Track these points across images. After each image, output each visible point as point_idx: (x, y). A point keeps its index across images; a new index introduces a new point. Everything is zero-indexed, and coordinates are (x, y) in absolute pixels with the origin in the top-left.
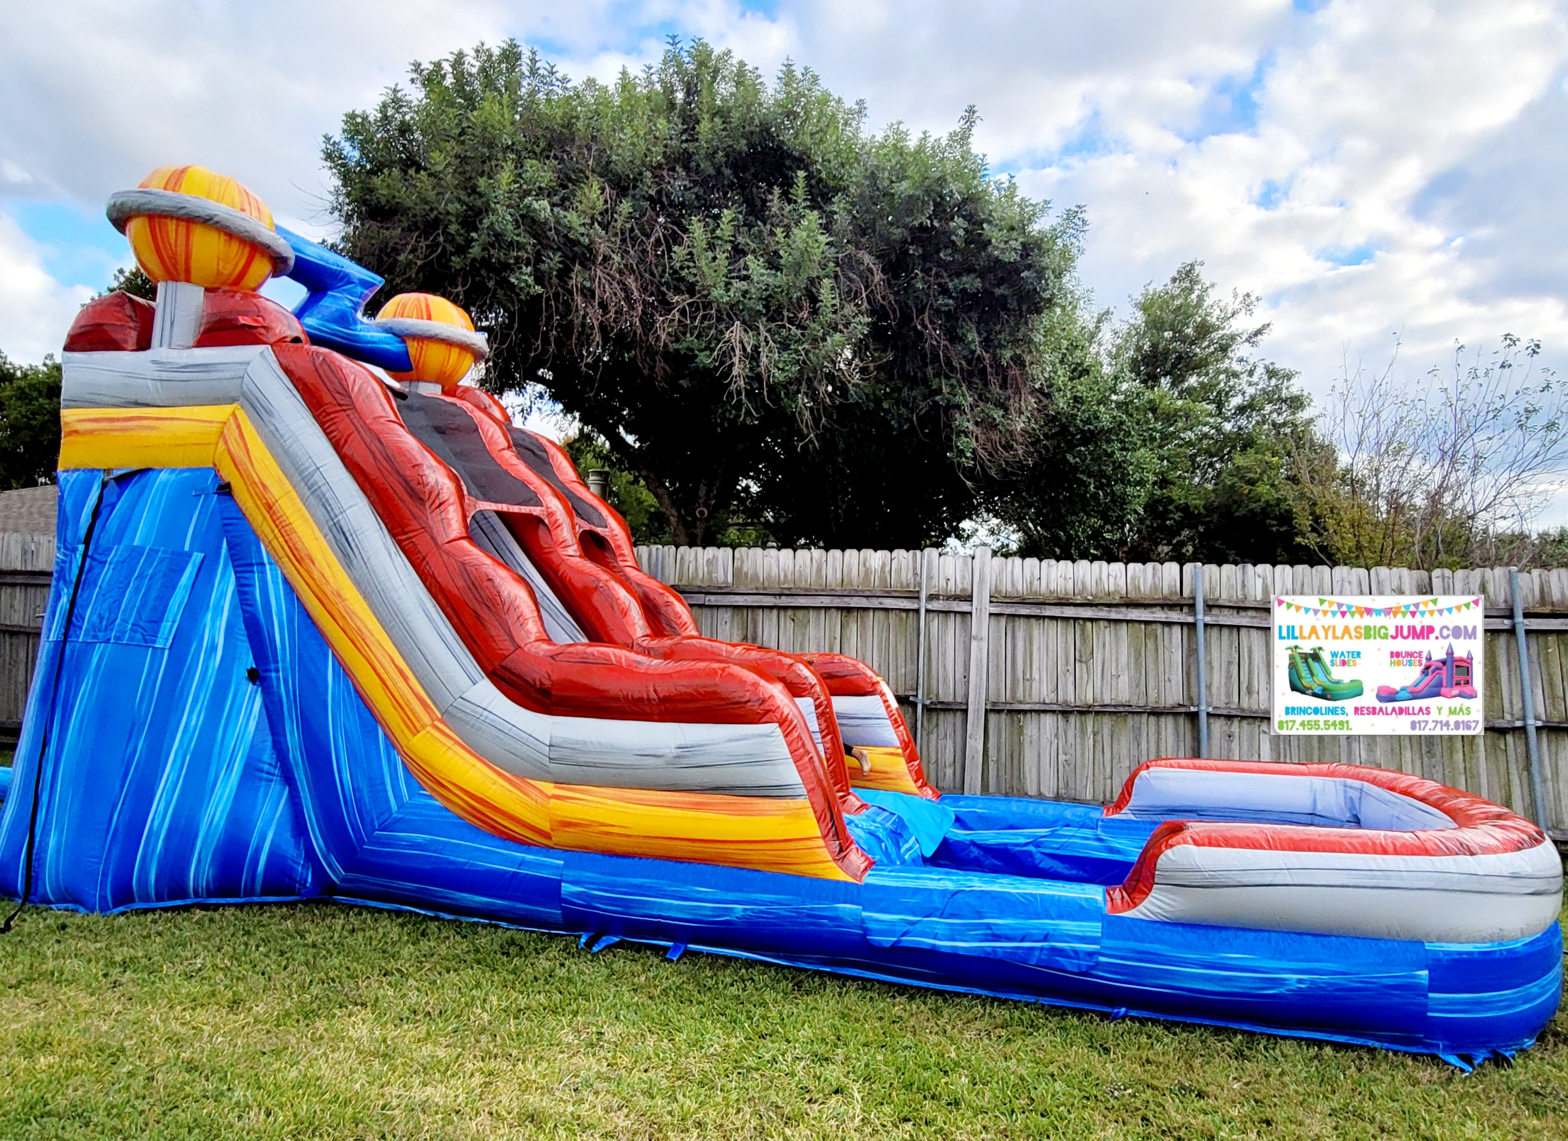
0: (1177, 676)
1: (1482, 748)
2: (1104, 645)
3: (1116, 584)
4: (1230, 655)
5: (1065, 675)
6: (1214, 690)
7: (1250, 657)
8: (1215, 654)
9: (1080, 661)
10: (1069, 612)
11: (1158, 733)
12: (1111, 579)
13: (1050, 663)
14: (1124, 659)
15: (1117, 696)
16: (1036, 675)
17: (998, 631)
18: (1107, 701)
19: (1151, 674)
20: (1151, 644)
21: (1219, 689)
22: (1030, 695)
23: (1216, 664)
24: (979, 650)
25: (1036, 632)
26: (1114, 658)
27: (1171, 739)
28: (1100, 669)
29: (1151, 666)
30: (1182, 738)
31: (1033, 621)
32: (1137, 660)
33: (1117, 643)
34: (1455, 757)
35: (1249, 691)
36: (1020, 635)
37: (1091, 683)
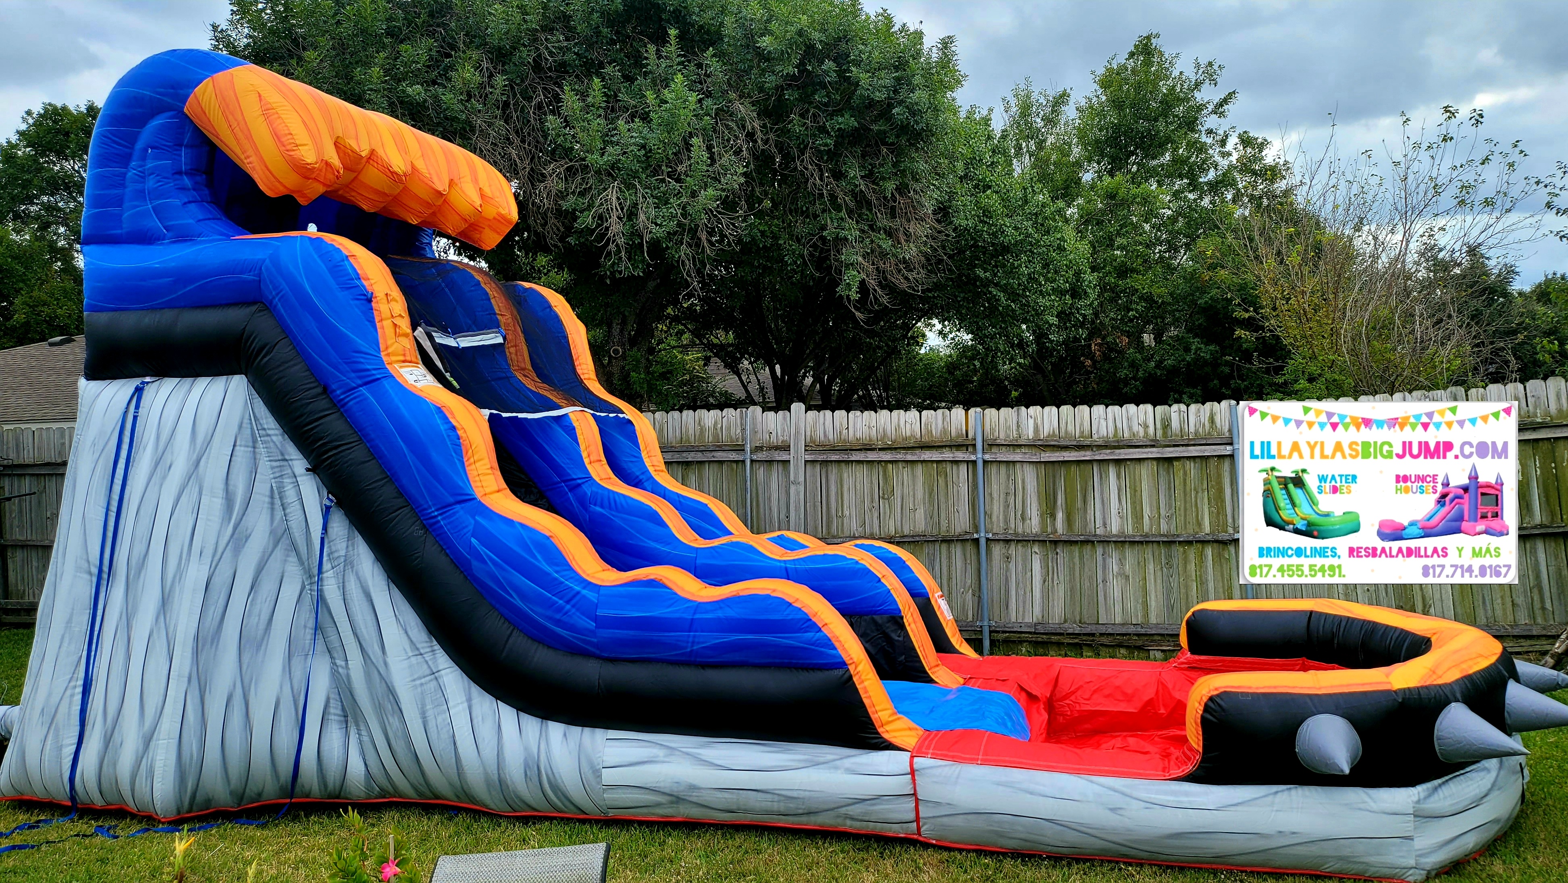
0: (964, 508)
1: (1210, 557)
2: (903, 484)
3: (912, 430)
4: (1007, 487)
5: (870, 511)
6: (994, 518)
7: (1023, 488)
8: (995, 487)
9: (883, 498)
10: (871, 456)
11: (949, 558)
12: (908, 425)
13: (858, 501)
14: (920, 494)
15: (915, 527)
16: (847, 513)
17: (814, 476)
18: (906, 532)
19: (943, 506)
20: (941, 481)
21: (998, 517)
22: (842, 530)
23: (995, 495)
24: (797, 493)
25: (845, 475)
26: (911, 493)
27: (959, 563)
28: (899, 504)
29: (942, 499)
30: (968, 562)
31: (843, 464)
32: (930, 494)
33: (914, 481)
34: (1188, 567)
35: (1023, 519)
36: (833, 478)
37: (892, 516)
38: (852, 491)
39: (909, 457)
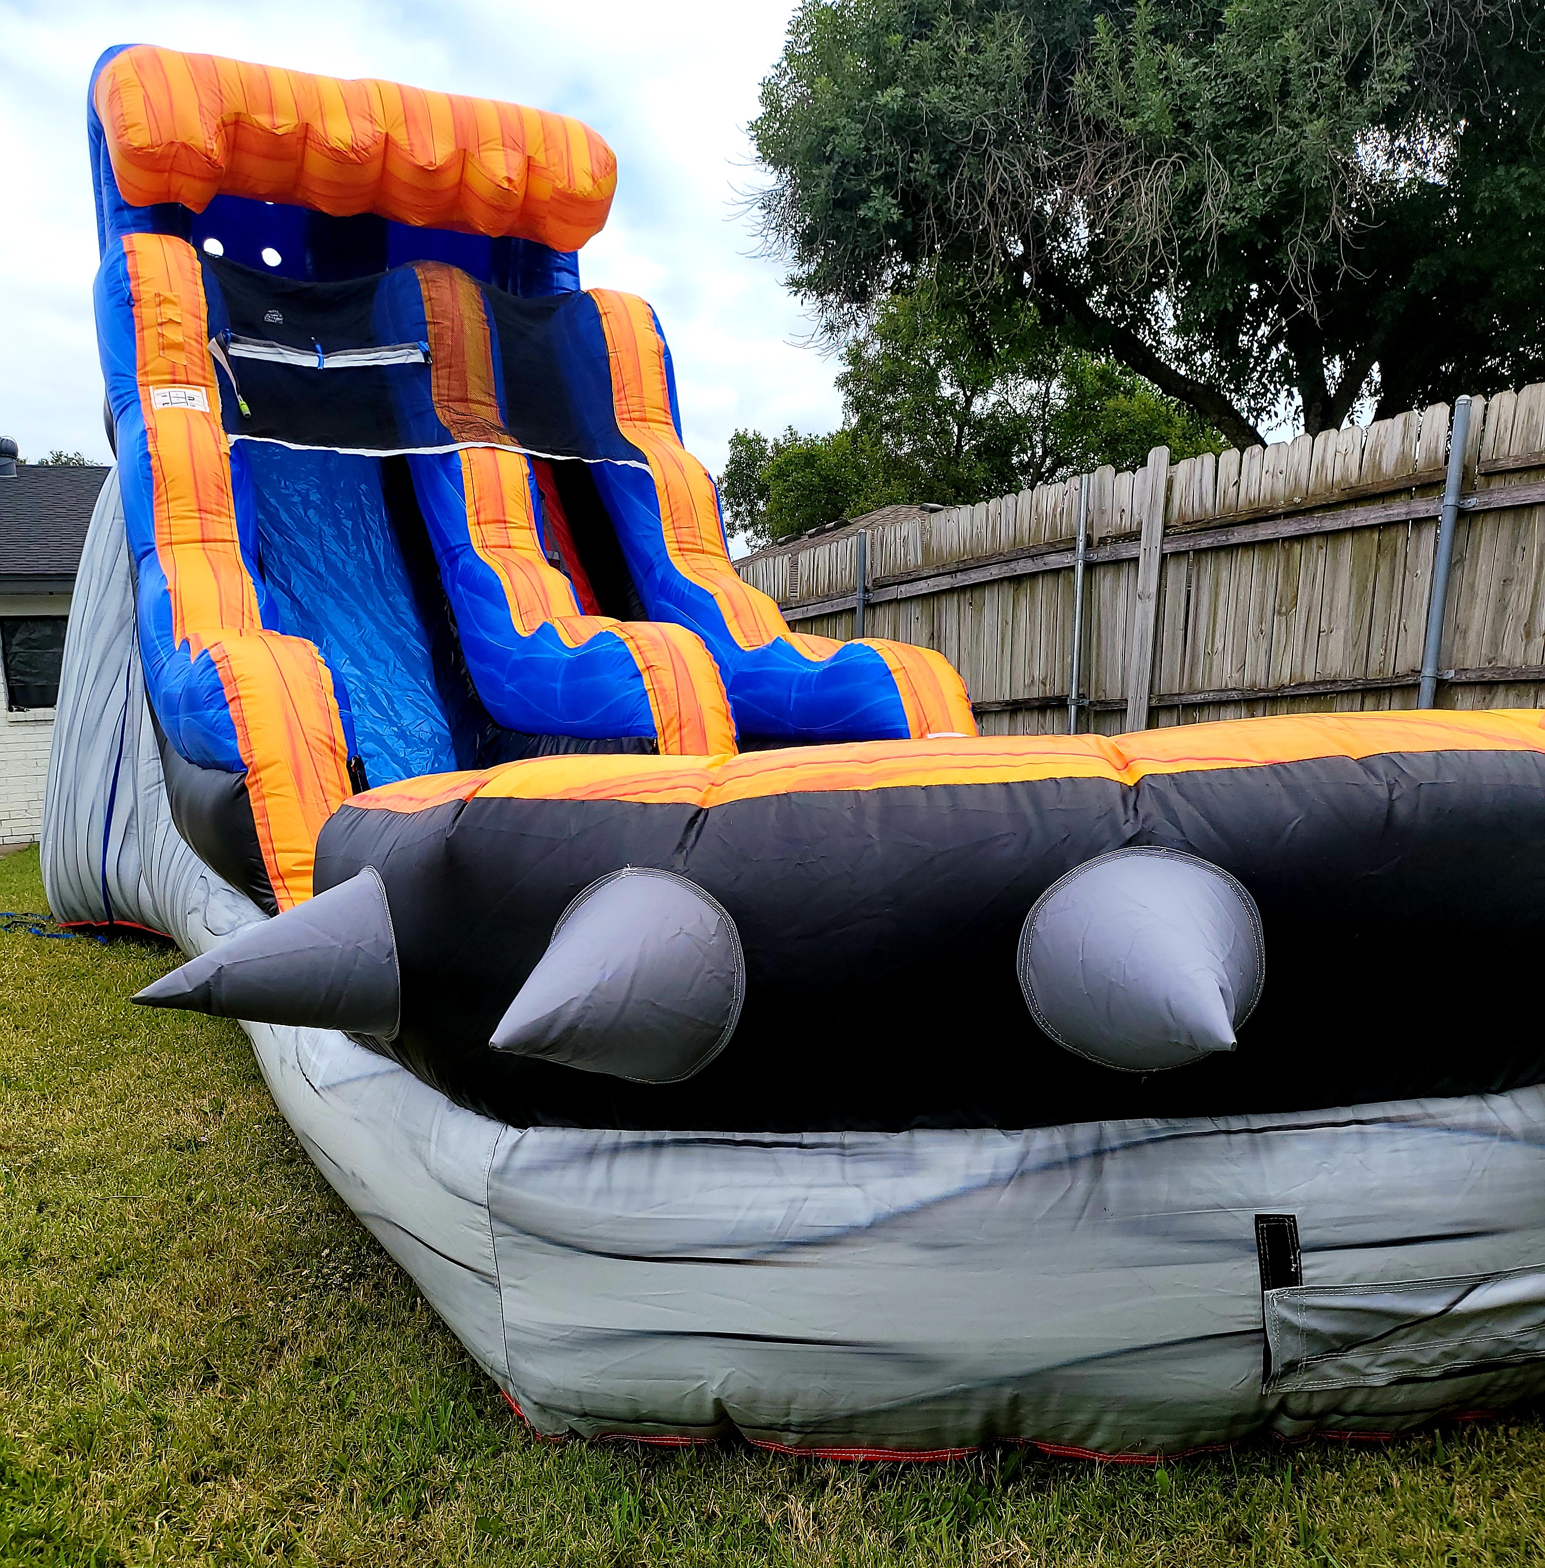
2: (1315, 582)
3: (1346, 468)
5: (1257, 639)
6: (1472, 637)
9: (1279, 613)
10: (1265, 531)
12: (1339, 458)
13: (1240, 624)
14: (1342, 597)
15: (1324, 666)
16: (1219, 645)
17: (1175, 580)
18: (1309, 677)
19: (1380, 621)
20: (1385, 567)
21: (1480, 635)
22: (1210, 680)
23: (1481, 588)
24: (1146, 615)
25: (1224, 574)
26: (1327, 599)
28: (1303, 621)
29: (1379, 603)
31: (1222, 555)
32: (1360, 597)
33: (1335, 572)
35: (1529, 634)
37: (1290, 648)
38: (1232, 603)
39: (1329, 525)
